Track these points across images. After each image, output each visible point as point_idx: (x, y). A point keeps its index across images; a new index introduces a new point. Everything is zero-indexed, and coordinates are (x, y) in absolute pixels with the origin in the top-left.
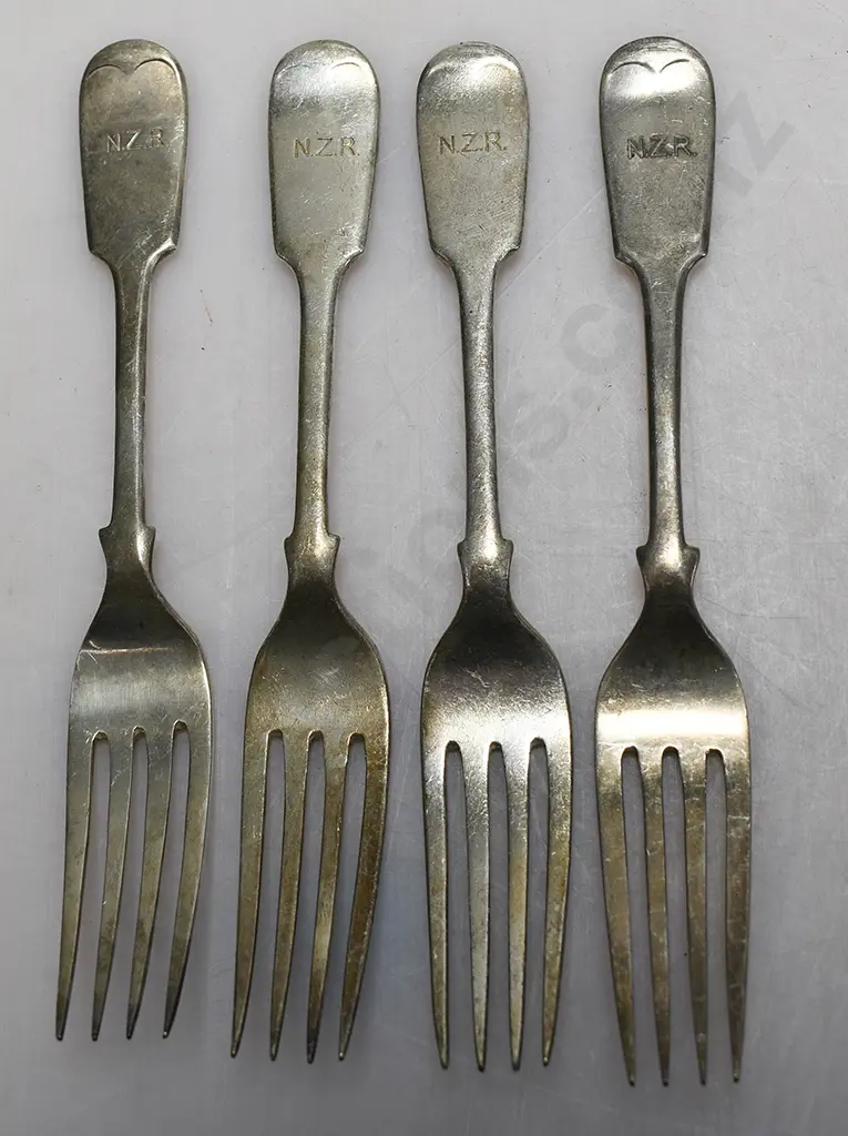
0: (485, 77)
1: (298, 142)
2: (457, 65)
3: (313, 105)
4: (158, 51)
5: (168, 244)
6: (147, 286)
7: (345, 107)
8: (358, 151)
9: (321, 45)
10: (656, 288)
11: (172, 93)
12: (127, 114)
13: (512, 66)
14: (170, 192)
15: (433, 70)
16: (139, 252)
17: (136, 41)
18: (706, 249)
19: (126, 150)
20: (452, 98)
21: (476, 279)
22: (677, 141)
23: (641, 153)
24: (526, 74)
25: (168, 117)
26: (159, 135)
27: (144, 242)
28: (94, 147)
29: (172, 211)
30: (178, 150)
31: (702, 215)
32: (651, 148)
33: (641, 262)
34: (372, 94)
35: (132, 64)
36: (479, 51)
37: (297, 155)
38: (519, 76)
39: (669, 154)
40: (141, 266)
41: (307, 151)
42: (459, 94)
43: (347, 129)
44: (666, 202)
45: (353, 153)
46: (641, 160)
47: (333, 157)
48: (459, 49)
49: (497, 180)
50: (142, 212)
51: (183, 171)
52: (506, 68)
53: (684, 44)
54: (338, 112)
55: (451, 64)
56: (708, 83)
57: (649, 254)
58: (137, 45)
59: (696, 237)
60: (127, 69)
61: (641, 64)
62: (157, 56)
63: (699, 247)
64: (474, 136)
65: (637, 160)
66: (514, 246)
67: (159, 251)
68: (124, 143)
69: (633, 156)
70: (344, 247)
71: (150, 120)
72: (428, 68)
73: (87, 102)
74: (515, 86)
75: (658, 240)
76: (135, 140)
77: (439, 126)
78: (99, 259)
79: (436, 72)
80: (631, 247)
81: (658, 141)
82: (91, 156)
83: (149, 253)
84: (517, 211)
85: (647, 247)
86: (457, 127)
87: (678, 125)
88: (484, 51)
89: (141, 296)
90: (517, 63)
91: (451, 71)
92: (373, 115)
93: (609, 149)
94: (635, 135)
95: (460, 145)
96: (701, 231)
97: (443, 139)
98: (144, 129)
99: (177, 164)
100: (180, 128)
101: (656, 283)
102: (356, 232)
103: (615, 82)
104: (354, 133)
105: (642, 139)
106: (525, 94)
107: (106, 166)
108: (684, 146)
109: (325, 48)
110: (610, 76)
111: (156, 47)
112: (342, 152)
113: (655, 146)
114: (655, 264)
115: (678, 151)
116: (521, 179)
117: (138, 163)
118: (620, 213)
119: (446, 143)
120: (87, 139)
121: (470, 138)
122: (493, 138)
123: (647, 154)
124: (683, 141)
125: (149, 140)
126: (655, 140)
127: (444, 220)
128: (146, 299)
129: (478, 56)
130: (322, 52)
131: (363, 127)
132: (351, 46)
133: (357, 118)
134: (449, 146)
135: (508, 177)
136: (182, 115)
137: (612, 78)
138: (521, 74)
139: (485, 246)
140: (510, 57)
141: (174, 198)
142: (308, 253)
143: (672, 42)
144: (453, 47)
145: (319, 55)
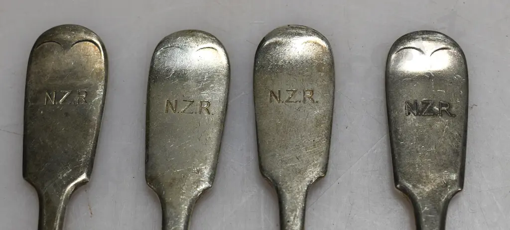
0: (304, 50)
1: (169, 102)
2: (284, 40)
3: (181, 76)
4: (90, 34)
5: (83, 177)
6: (64, 209)
7: (205, 79)
8: (212, 111)
9: (191, 33)
10: (426, 212)
11: (97, 66)
12: (62, 77)
13: (323, 44)
14: (88, 138)
15: (267, 43)
16: (61, 181)
17: (75, 26)
18: (461, 185)
19: (59, 104)
20: (280, 63)
21: (292, 198)
22: (441, 105)
23: (415, 112)
24: (333, 50)
25: (93, 83)
26: (84, 96)
27: (65, 175)
28: (35, 100)
29: (88, 153)
30: (96, 107)
31: (459, 160)
32: (423, 109)
33: (415, 192)
34: (225, 71)
35: (70, 42)
36: (302, 32)
37: (167, 111)
38: (328, 51)
39: (435, 114)
40: (61, 193)
41: (175, 109)
42: (285, 61)
43: (206, 95)
44: (433, 149)
45: (209, 113)
46: (415, 117)
47: (194, 114)
48: (287, 29)
49: (311, 125)
50: (66, 152)
51: (99, 124)
52: (320, 45)
53: (447, 37)
54: (199, 82)
55: (280, 39)
56: (463, 66)
57: (421, 187)
58: (75, 28)
59: (454, 177)
60: (66, 46)
61: (417, 49)
62: (89, 38)
63: (457, 184)
64: (295, 92)
65: (412, 117)
66: (321, 174)
67: (76, 182)
68: (57, 99)
69: (409, 114)
70: (198, 182)
71: (79, 83)
72: (264, 40)
73: (33, 67)
74: (325, 58)
75: (427, 176)
76: (66, 98)
77: (269, 82)
78: (30, 185)
79: (270, 44)
80: (408, 180)
81: (428, 104)
82: (32, 106)
83: (69, 183)
84: (324, 148)
85: (419, 181)
86: (282, 84)
87: (442, 93)
88: (305, 32)
89: (59, 216)
90: (327, 42)
91: (280, 44)
92: (225, 86)
93: (392, 107)
94: (411, 100)
95: (285, 97)
96: (458, 172)
97: (272, 92)
98: (74, 90)
99: (95, 118)
100: (100, 91)
101: (425, 209)
102: (206, 171)
103: (397, 60)
104: (210, 98)
105: (416, 103)
106: (332, 65)
107: (43, 115)
108: (446, 110)
109: (193, 36)
110: (394, 56)
111: (88, 31)
112: (201, 112)
113: (425, 108)
114: (425, 195)
115: (442, 113)
116: (327, 125)
117: (67, 114)
118: (399, 154)
119: (275, 96)
120: (31, 93)
121: (291, 92)
122: (308, 94)
123: (419, 113)
124: (446, 106)
125: (77, 99)
126: (425, 103)
127: (271, 151)
128: (62, 219)
129: (300, 35)
130: (191, 38)
131: (216, 95)
132: (212, 36)
133: (213, 87)
134: (276, 97)
135: (318, 123)
136: (103, 83)
137: (396, 57)
138: (330, 49)
139: (300, 172)
140: (323, 38)
141: (91, 143)
142: (171, 185)
143: (439, 35)
144: (283, 28)
145: (189, 40)
